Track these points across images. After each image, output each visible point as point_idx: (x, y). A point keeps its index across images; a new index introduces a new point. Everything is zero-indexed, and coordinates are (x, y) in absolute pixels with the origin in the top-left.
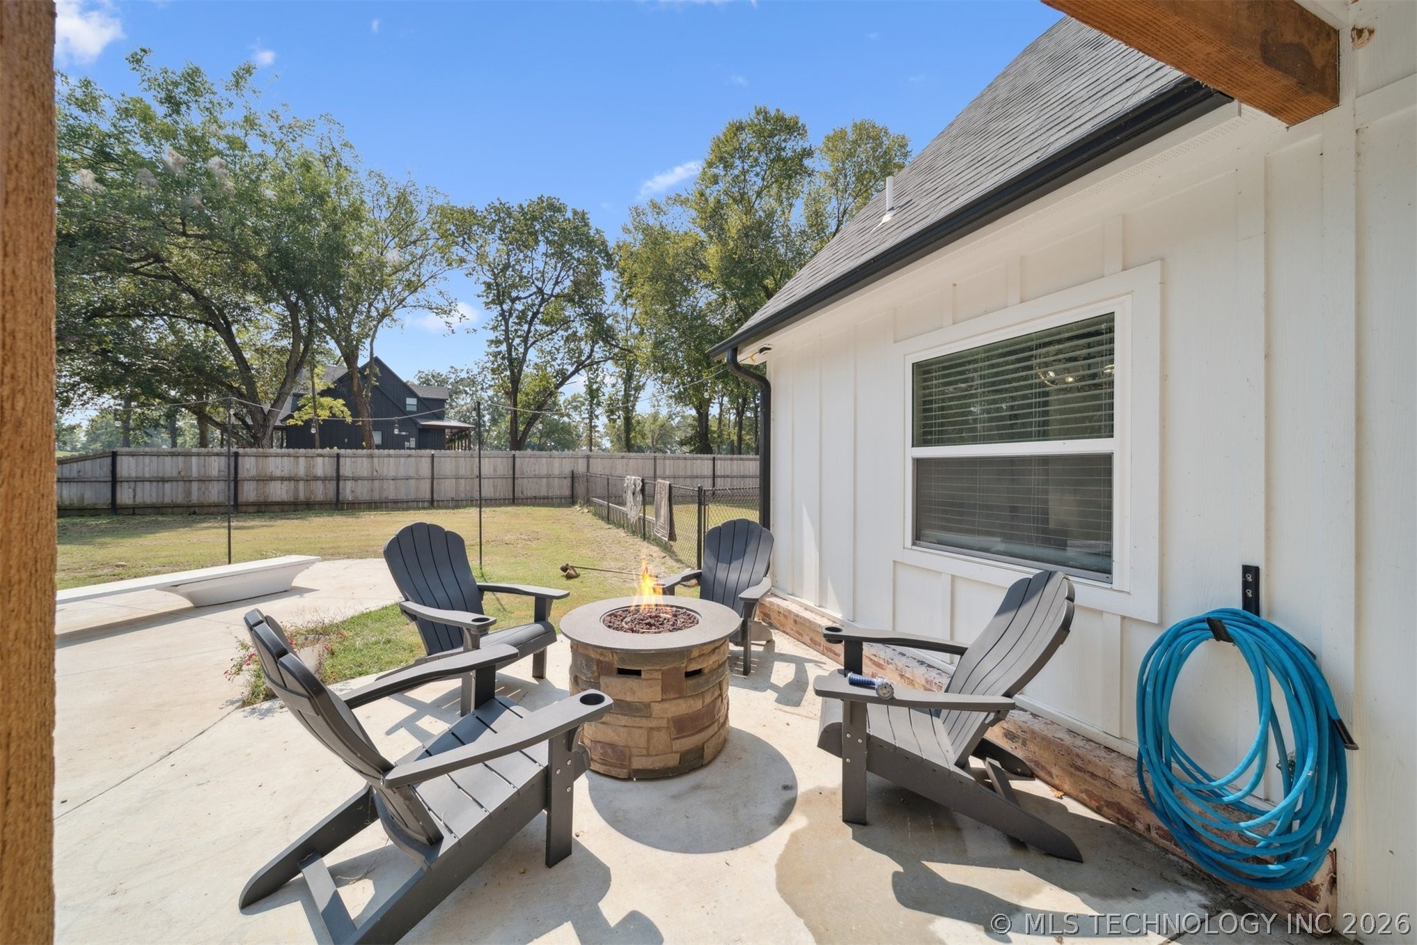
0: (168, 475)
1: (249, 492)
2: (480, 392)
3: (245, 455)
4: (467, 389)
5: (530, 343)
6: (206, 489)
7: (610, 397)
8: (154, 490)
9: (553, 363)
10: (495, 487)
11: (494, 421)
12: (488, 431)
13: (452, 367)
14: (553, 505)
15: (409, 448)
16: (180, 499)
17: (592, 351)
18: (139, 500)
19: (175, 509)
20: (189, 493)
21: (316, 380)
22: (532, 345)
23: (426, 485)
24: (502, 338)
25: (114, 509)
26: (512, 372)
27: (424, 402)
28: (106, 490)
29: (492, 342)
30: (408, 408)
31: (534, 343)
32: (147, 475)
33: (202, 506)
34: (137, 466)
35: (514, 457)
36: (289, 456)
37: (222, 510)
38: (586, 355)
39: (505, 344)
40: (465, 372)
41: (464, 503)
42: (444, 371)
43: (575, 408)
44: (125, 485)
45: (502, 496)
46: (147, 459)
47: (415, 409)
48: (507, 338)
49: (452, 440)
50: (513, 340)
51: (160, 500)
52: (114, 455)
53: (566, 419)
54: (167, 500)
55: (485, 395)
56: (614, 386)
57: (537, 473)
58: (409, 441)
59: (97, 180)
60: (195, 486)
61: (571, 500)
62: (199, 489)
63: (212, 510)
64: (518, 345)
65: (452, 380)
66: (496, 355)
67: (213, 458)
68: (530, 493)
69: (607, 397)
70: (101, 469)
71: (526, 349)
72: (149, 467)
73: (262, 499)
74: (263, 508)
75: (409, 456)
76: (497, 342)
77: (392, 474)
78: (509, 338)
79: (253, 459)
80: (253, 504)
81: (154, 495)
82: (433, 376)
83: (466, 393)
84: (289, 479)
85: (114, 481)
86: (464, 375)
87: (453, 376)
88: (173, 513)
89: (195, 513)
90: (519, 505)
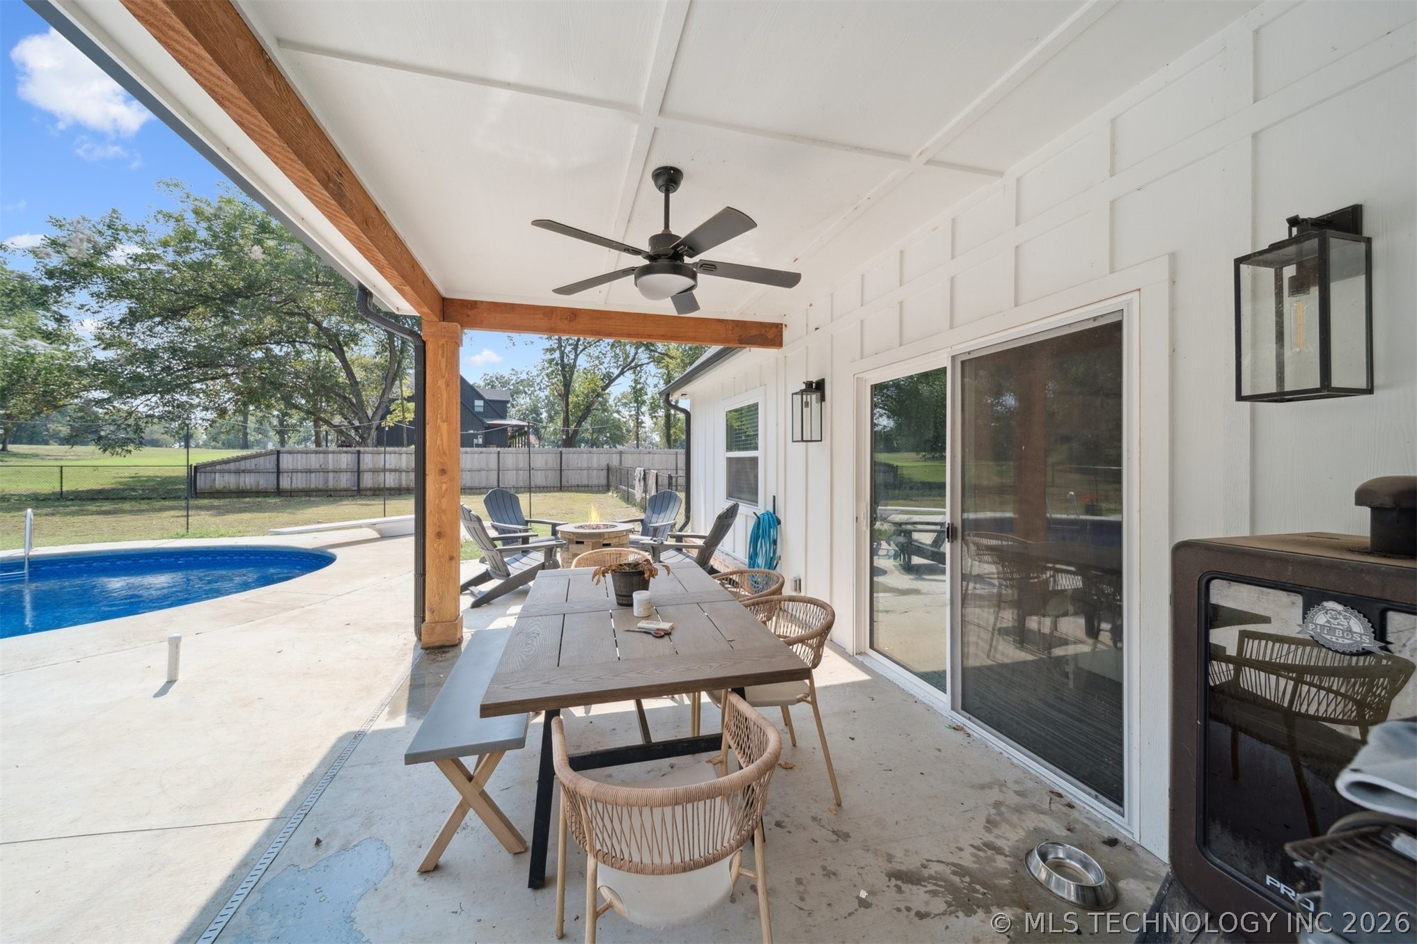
0: (313, 467)
1: (368, 481)
2: (538, 392)
3: (365, 452)
4: (526, 389)
5: (579, 350)
6: (339, 478)
7: (652, 397)
8: (304, 479)
9: (600, 367)
10: (546, 477)
11: (551, 419)
12: (545, 428)
13: (513, 370)
14: (592, 492)
15: (478, 446)
16: (321, 486)
17: (636, 354)
18: (294, 486)
19: (318, 493)
20: (327, 481)
21: (404, 389)
22: (581, 352)
23: (494, 475)
24: (555, 346)
25: (279, 492)
26: (564, 377)
27: (491, 404)
28: (273, 478)
29: (547, 350)
30: (477, 409)
31: (584, 350)
32: (300, 468)
33: (336, 490)
34: (293, 460)
35: (561, 453)
36: (395, 453)
37: (349, 493)
38: (631, 358)
39: (558, 352)
40: (525, 373)
41: (523, 490)
42: (506, 373)
43: (625, 405)
44: (285, 474)
45: (552, 485)
46: (299, 455)
47: (481, 410)
48: (560, 346)
49: (513, 437)
50: (565, 347)
51: (308, 486)
52: (278, 453)
53: (615, 415)
54: (313, 486)
55: (542, 395)
56: (656, 386)
57: (579, 466)
58: (477, 438)
59: (264, 253)
60: (331, 475)
61: (607, 488)
62: (334, 478)
63: (342, 493)
64: (570, 352)
65: (513, 381)
66: (551, 361)
67: (343, 455)
68: (573, 482)
69: (649, 396)
70: (269, 463)
71: (577, 356)
72: (300, 462)
73: (376, 486)
74: (377, 493)
75: (481, 453)
76: (551, 350)
77: (469, 467)
78: (561, 346)
79: (370, 455)
80: (370, 489)
81: (304, 482)
82: (497, 378)
83: (526, 393)
84: (395, 471)
85: (278, 472)
86: (524, 376)
87: (514, 378)
88: (316, 496)
89: (331, 496)
90: (565, 491)
